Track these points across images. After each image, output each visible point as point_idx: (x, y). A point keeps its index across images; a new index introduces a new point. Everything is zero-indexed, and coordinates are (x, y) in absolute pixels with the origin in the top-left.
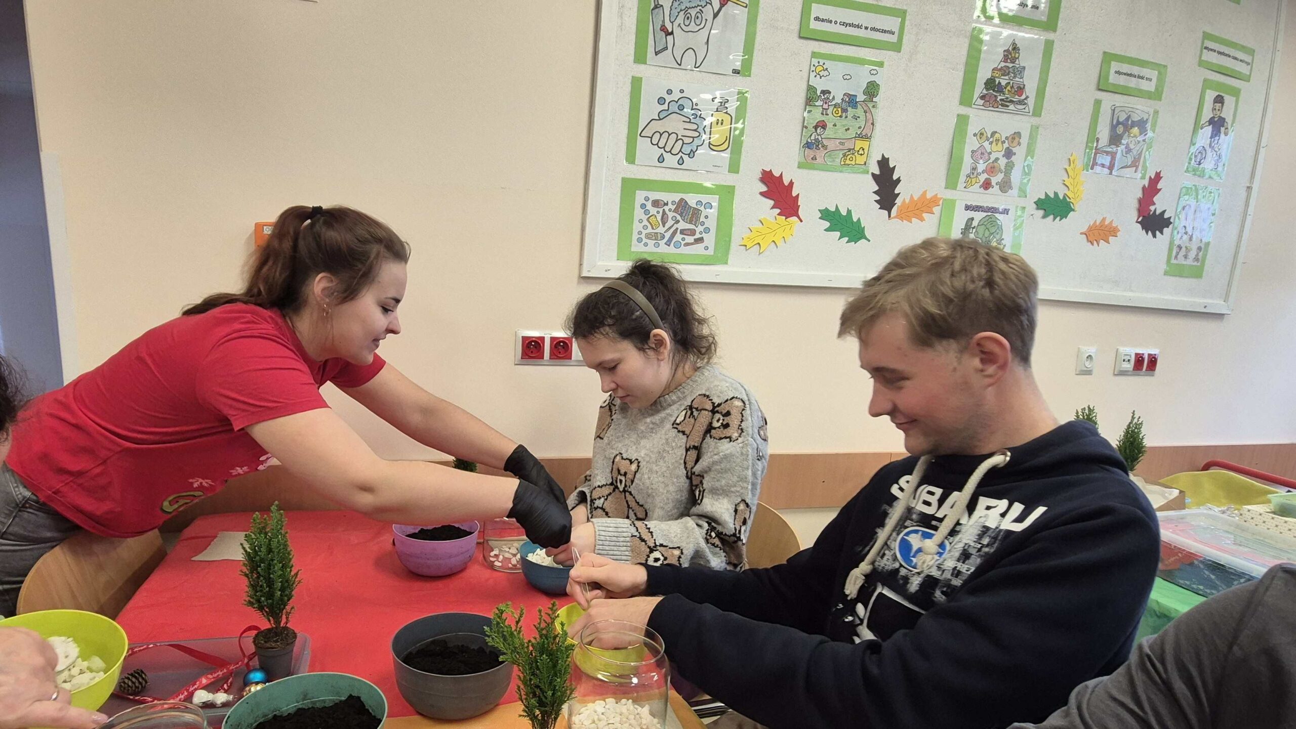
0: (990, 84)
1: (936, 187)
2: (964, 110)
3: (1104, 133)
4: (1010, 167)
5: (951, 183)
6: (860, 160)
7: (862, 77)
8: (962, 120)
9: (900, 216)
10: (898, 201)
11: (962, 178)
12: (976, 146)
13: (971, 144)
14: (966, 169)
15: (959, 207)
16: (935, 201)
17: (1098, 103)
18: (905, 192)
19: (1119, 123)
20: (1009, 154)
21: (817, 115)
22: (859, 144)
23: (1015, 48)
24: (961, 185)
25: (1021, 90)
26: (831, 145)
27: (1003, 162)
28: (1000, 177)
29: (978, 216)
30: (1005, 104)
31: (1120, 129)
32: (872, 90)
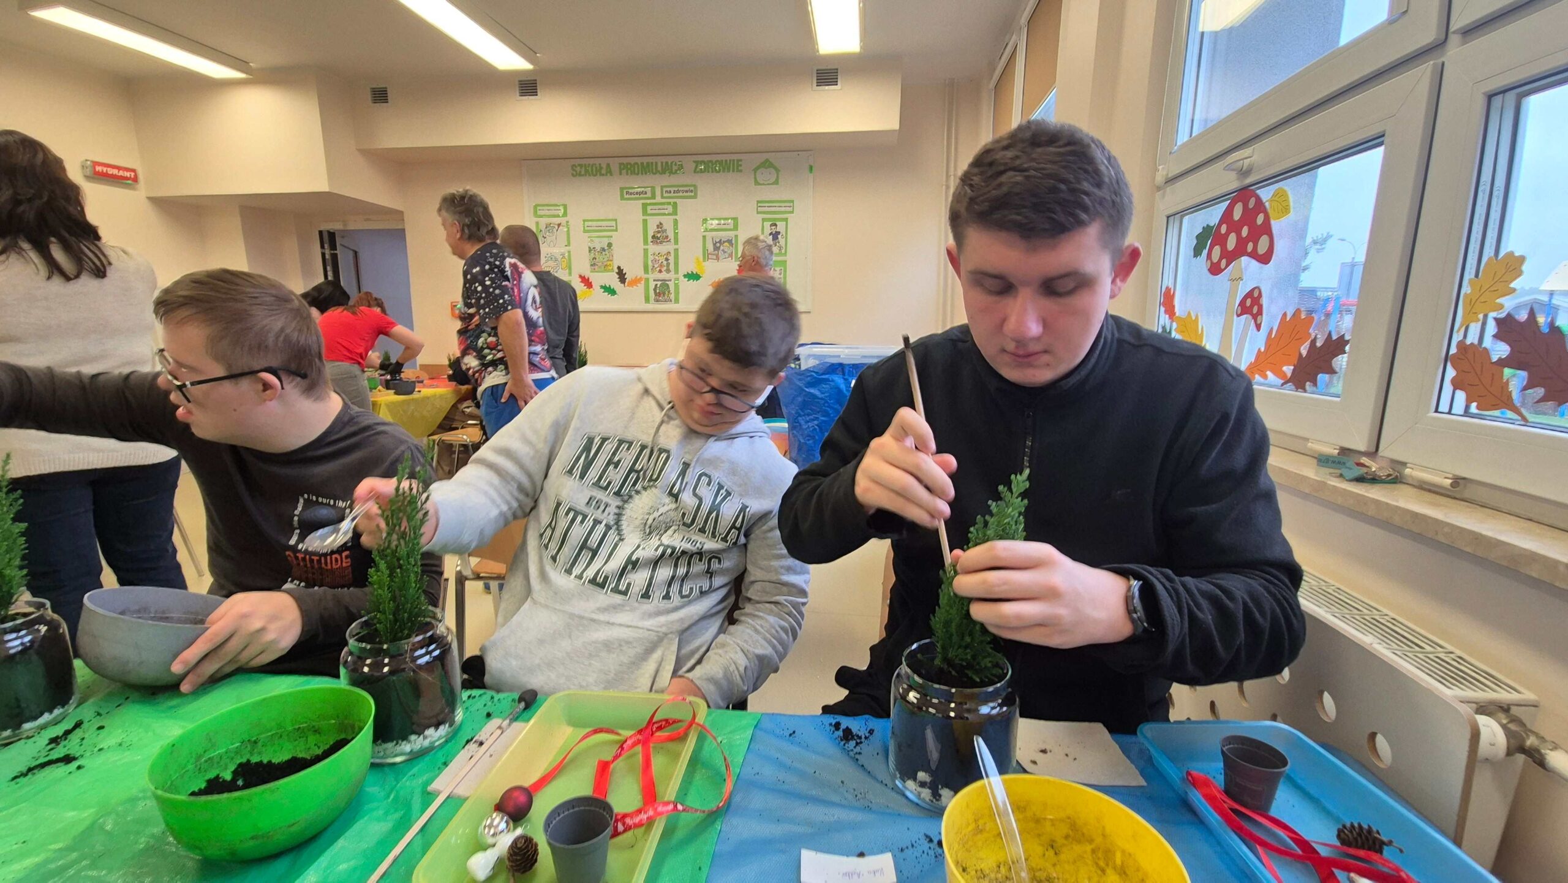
0: (653, 237)
1: (641, 273)
2: (646, 247)
3: (710, 247)
4: (668, 264)
5: (646, 271)
6: (611, 268)
7: (606, 241)
8: (646, 251)
9: (628, 286)
10: (627, 281)
11: (650, 270)
12: (652, 258)
13: (650, 258)
14: (650, 267)
15: (651, 281)
16: (641, 279)
17: (704, 237)
18: (629, 277)
19: (716, 243)
20: (667, 259)
21: (593, 256)
22: (609, 263)
23: (661, 224)
24: (650, 273)
25: (667, 237)
26: (600, 264)
27: (665, 263)
28: (665, 268)
29: (659, 283)
30: (661, 243)
31: (718, 245)
32: (610, 245)
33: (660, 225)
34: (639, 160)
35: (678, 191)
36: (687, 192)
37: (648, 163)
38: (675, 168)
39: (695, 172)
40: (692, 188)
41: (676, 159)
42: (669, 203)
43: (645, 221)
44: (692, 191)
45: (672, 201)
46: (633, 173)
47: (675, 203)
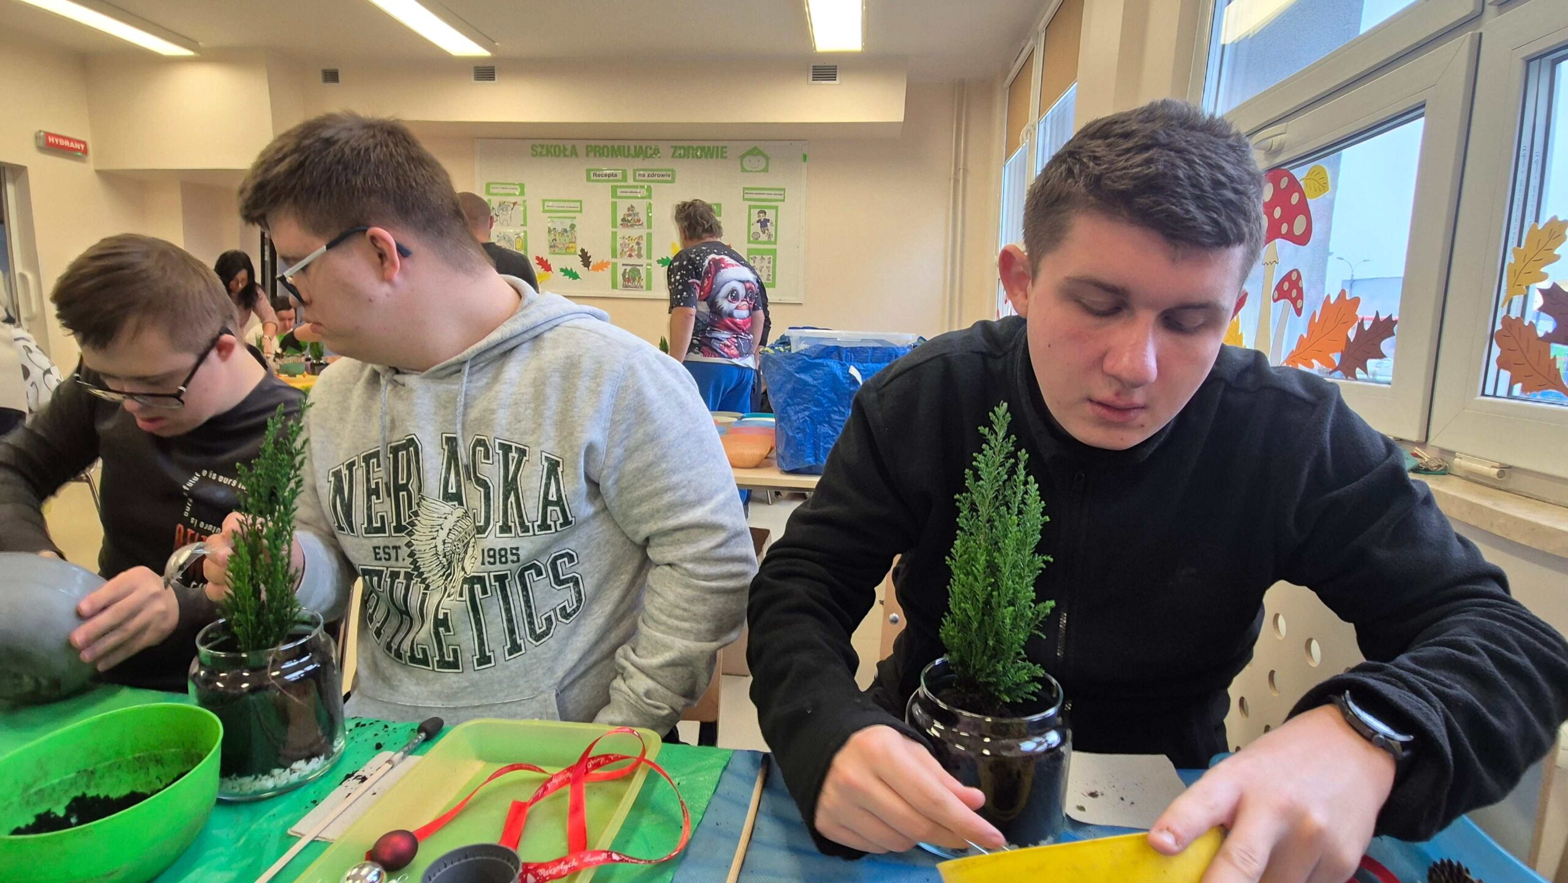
1: (608, 257)
2: (614, 230)
4: (640, 249)
5: (614, 255)
6: (573, 250)
7: (568, 223)
8: (614, 234)
9: (593, 269)
10: (591, 265)
11: (619, 255)
12: (622, 242)
13: (619, 241)
14: (619, 252)
15: (619, 266)
16: (607, 264)
18: (593, 261)
20: (638, 244)
21: (553, 237)
22: (571, 245)
24: (619, 258)
26: (560, 246)
27: (636, 247)
28: (636, 252)
29: (628, 268)
32: (573, 226)
33: (631, 209)
34: (609, 144)
35: (653, 175)
36: (663, 176)
37: (619, 147)
38: (650, 152)
39: (673, 156)
40: (670, 173)
41: (653, 144)
42: (643, 187)
43: (614, 205)
44: (669, 176)
45: (646, 185)
46: (602, 155)
47: (649, 188)
